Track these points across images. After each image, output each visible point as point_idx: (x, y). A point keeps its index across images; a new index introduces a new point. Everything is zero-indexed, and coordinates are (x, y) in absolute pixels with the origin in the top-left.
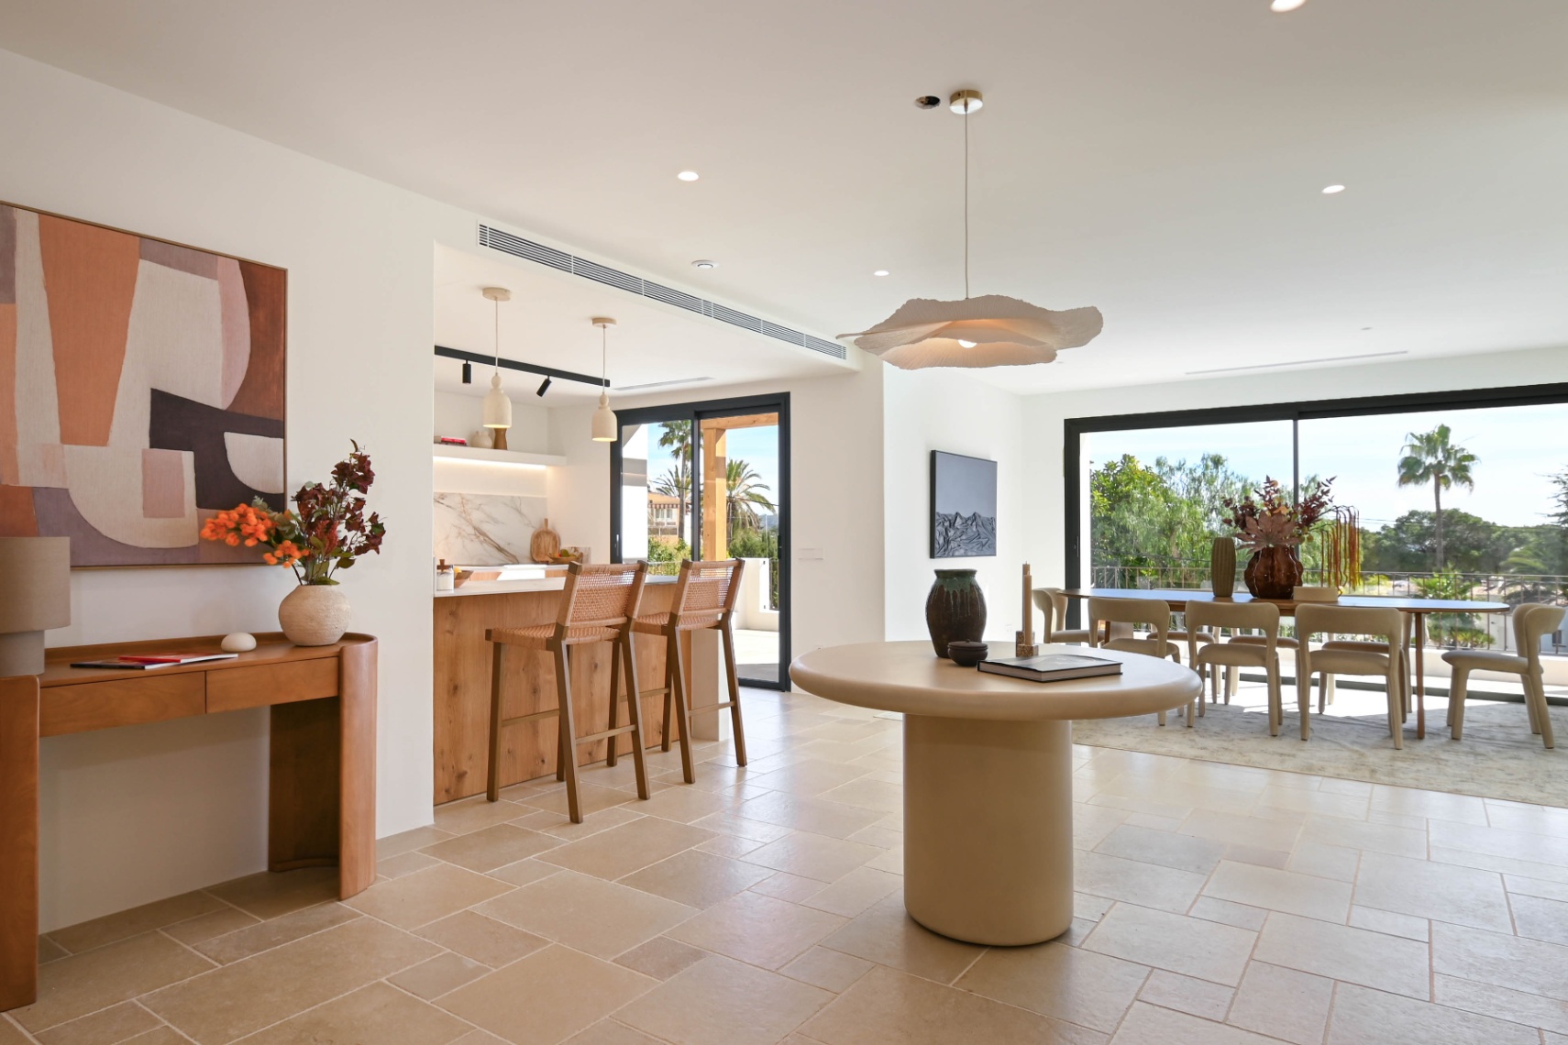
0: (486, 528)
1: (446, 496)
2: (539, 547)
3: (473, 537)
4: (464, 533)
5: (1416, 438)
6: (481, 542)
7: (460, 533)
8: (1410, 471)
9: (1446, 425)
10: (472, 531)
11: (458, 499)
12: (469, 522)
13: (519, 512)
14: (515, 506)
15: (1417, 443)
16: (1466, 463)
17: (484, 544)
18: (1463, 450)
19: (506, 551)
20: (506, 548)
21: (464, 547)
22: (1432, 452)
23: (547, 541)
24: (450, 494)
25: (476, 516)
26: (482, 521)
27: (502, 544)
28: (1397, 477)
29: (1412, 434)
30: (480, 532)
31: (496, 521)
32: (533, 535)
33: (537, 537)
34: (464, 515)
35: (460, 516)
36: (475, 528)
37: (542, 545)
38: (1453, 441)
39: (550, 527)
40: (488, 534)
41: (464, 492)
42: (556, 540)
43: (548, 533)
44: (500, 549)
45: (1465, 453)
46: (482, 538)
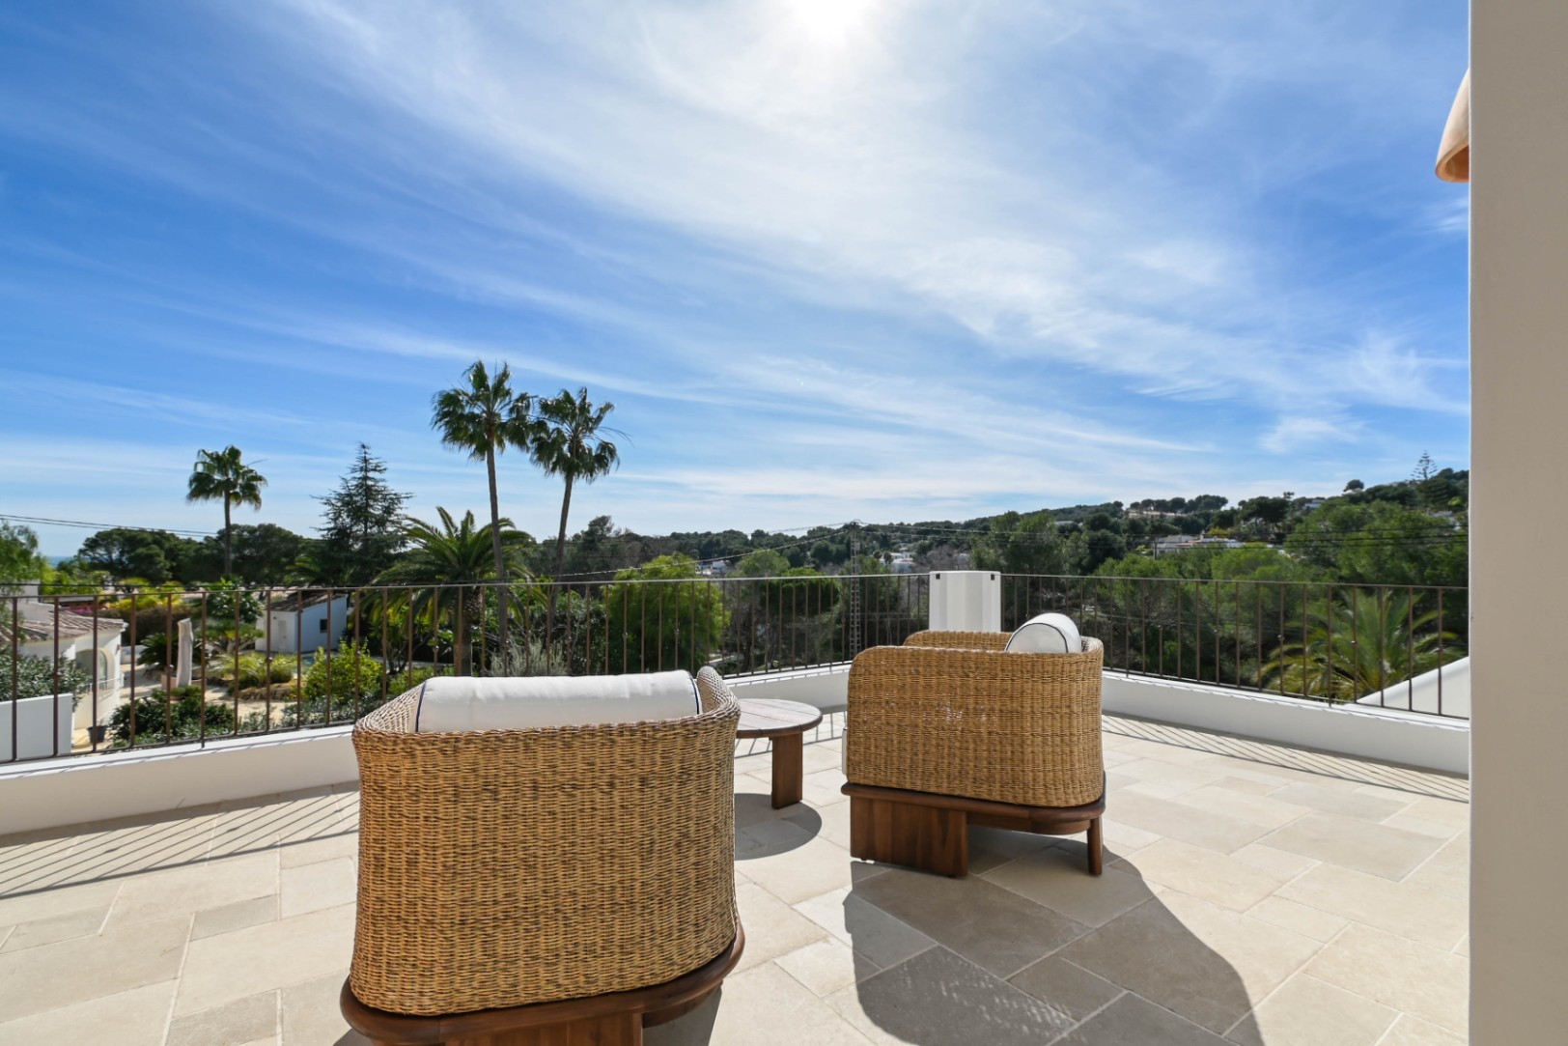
5: (208, 455)
8: (202, 486)
9: (237, 447)
15: (208, 460)
16: (255, 483)
18: (252, 471)
22: (223, 469)
28: (188, 491)
29: (204, 451)
38: (243, 461)
45: (253, 474)
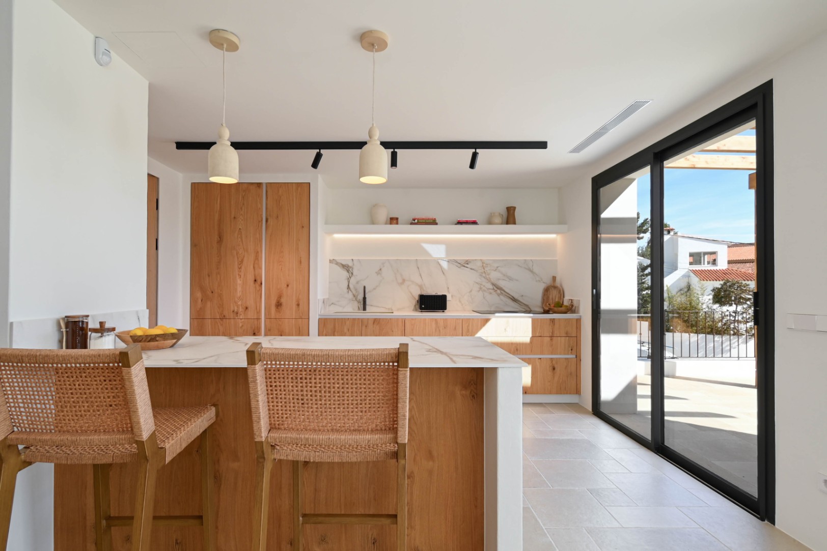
0: (502, 284)
1: (470, 262)
2: (548, 298)
3: (492, 291)
4: (484, 288)
6: (499, 295)
7: (481, 288)
10: (491, 287)
11: (479, 264)
12: (489, 280)
13: (532, 271)
14: (528, 267)
17: (502, 297)
19: (521, 302)
20: (520, 299)
21: (484, 298)
23: (554, 294)
24: (473, 260)
25: (494, 275)
26: (499, 279)
27: (516, 296)
30: (497, 287)
31: (510, 279)
32: (544, 289)
33: (547, 290)
34: (484, 275)
35: (481, 275)
36: (493, 284)
37: (551, 297)
39: (558, 284)
40: (504, 288)
41: (484, 258)
42: (562, 294)
43: (555, 287)
44: (514, 300)
46: (499, 291)
